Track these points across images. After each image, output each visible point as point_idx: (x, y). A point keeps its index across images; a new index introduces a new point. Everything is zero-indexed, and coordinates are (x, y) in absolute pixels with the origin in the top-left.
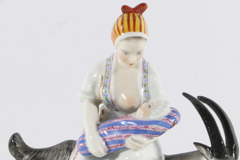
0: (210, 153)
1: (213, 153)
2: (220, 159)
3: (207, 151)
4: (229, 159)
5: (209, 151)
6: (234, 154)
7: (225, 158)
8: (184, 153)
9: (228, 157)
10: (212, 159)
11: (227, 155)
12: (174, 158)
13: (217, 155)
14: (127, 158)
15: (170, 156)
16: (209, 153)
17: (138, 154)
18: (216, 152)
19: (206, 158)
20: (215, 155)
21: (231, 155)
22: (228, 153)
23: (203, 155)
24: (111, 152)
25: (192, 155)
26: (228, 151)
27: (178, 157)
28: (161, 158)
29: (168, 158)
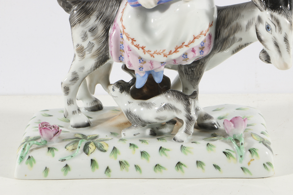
0: (265, 3)
1: (267, 4)
2: (274, 10)
3: (261, 2)
4: (284, 10)
5: (263, 2)
6: (289, 5)
7: (279, 9)
8: (238, 4)
9: (283, 8)
10: (265, 10)
11: (281, 6)
12: (227, 10)
13: (272, 6)
14: (178, 9)
15: (222, 7)
16: (263, 4)
17: (189, 6)
18: (270, 3)
19: (259, 9)
20: (269, 6)
21: (286, 6)
22: (283, 4)
23: (257, 6)
24: (161, 3)
25: (245, 6)
26: (283, 1)
27: (231, 8)
28: (213, 9)
29: (220, 10)
